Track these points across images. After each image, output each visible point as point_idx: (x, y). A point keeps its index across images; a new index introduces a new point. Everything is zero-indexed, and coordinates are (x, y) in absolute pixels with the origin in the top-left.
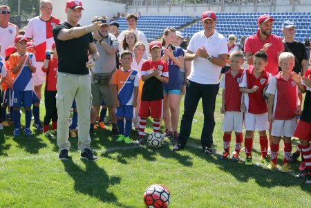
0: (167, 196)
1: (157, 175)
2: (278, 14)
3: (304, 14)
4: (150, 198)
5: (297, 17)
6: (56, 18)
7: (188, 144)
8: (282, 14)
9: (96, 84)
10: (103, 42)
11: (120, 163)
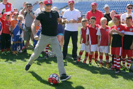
0: (58, 78)
1: (54, 70)
2: (105, 2)
3: (116, 2)
4: (51, 79)
5: (113, 3)
6: (10, 3)
7: (67, 57)
8: (107, 2)
9: (28, 31)
10: (30, 13)
11: (38, 65)
